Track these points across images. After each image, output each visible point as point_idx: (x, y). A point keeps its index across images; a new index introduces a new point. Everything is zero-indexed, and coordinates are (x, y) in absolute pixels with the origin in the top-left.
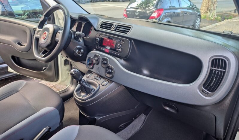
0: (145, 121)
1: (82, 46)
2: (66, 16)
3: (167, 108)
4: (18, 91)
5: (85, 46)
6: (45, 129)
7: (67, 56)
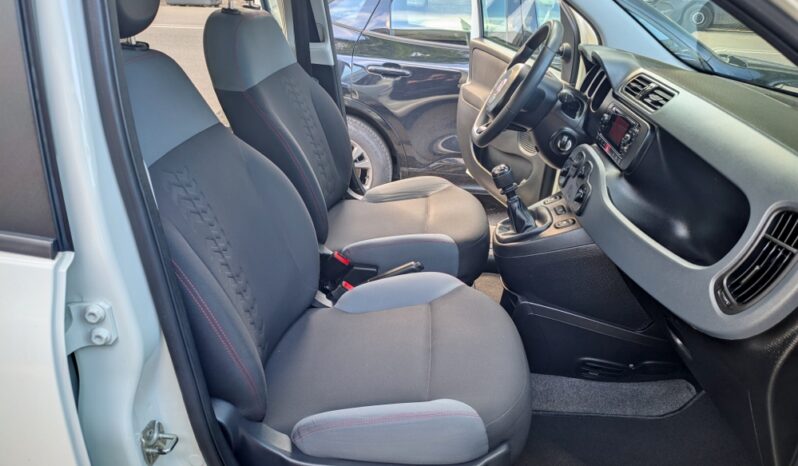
0: (689, 405)
1: (579, 133)
2: (547, 50)
3: (679, 342)
4: (427, 196)
5: (583, 132)
6: (413, 263)
7: (536, 148)
